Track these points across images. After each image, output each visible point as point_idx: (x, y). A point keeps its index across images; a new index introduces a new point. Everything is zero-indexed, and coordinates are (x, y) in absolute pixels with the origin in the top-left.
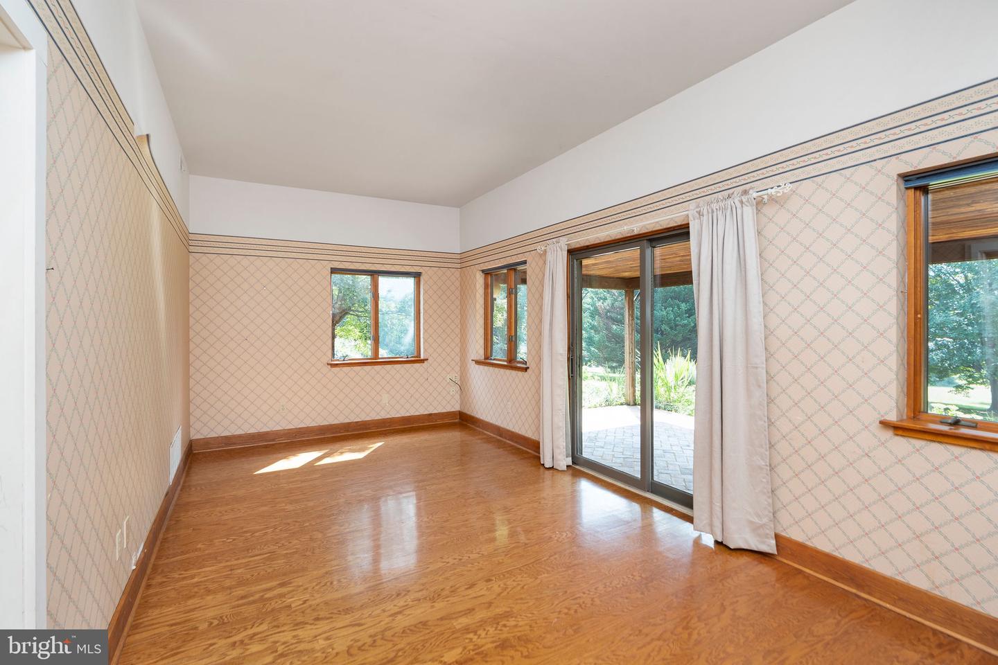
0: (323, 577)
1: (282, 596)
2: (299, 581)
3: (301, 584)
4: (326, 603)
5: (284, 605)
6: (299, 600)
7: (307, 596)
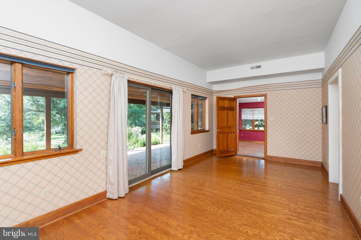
0: (273, 213)
1: (292, 216)
2: (283, 217)
3: (283, 216)
4: (277, 205)
5: (291, 212)
6: (285, 211)
7: (282, 211)
